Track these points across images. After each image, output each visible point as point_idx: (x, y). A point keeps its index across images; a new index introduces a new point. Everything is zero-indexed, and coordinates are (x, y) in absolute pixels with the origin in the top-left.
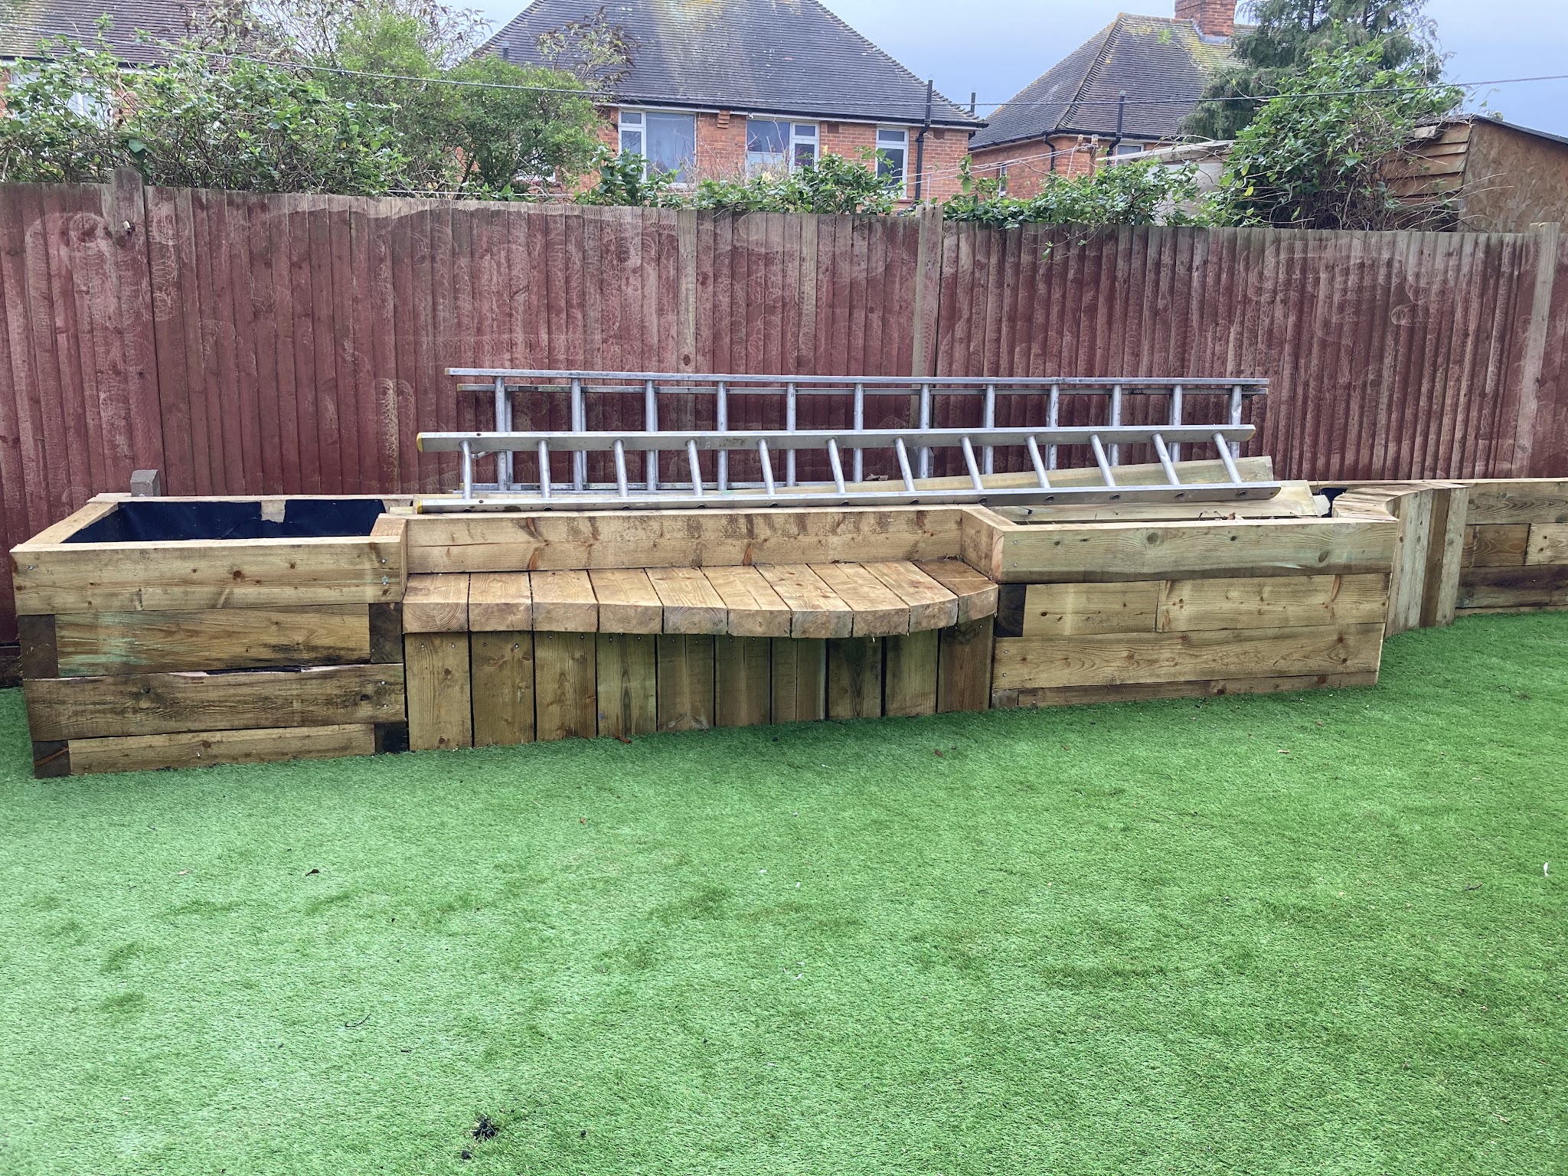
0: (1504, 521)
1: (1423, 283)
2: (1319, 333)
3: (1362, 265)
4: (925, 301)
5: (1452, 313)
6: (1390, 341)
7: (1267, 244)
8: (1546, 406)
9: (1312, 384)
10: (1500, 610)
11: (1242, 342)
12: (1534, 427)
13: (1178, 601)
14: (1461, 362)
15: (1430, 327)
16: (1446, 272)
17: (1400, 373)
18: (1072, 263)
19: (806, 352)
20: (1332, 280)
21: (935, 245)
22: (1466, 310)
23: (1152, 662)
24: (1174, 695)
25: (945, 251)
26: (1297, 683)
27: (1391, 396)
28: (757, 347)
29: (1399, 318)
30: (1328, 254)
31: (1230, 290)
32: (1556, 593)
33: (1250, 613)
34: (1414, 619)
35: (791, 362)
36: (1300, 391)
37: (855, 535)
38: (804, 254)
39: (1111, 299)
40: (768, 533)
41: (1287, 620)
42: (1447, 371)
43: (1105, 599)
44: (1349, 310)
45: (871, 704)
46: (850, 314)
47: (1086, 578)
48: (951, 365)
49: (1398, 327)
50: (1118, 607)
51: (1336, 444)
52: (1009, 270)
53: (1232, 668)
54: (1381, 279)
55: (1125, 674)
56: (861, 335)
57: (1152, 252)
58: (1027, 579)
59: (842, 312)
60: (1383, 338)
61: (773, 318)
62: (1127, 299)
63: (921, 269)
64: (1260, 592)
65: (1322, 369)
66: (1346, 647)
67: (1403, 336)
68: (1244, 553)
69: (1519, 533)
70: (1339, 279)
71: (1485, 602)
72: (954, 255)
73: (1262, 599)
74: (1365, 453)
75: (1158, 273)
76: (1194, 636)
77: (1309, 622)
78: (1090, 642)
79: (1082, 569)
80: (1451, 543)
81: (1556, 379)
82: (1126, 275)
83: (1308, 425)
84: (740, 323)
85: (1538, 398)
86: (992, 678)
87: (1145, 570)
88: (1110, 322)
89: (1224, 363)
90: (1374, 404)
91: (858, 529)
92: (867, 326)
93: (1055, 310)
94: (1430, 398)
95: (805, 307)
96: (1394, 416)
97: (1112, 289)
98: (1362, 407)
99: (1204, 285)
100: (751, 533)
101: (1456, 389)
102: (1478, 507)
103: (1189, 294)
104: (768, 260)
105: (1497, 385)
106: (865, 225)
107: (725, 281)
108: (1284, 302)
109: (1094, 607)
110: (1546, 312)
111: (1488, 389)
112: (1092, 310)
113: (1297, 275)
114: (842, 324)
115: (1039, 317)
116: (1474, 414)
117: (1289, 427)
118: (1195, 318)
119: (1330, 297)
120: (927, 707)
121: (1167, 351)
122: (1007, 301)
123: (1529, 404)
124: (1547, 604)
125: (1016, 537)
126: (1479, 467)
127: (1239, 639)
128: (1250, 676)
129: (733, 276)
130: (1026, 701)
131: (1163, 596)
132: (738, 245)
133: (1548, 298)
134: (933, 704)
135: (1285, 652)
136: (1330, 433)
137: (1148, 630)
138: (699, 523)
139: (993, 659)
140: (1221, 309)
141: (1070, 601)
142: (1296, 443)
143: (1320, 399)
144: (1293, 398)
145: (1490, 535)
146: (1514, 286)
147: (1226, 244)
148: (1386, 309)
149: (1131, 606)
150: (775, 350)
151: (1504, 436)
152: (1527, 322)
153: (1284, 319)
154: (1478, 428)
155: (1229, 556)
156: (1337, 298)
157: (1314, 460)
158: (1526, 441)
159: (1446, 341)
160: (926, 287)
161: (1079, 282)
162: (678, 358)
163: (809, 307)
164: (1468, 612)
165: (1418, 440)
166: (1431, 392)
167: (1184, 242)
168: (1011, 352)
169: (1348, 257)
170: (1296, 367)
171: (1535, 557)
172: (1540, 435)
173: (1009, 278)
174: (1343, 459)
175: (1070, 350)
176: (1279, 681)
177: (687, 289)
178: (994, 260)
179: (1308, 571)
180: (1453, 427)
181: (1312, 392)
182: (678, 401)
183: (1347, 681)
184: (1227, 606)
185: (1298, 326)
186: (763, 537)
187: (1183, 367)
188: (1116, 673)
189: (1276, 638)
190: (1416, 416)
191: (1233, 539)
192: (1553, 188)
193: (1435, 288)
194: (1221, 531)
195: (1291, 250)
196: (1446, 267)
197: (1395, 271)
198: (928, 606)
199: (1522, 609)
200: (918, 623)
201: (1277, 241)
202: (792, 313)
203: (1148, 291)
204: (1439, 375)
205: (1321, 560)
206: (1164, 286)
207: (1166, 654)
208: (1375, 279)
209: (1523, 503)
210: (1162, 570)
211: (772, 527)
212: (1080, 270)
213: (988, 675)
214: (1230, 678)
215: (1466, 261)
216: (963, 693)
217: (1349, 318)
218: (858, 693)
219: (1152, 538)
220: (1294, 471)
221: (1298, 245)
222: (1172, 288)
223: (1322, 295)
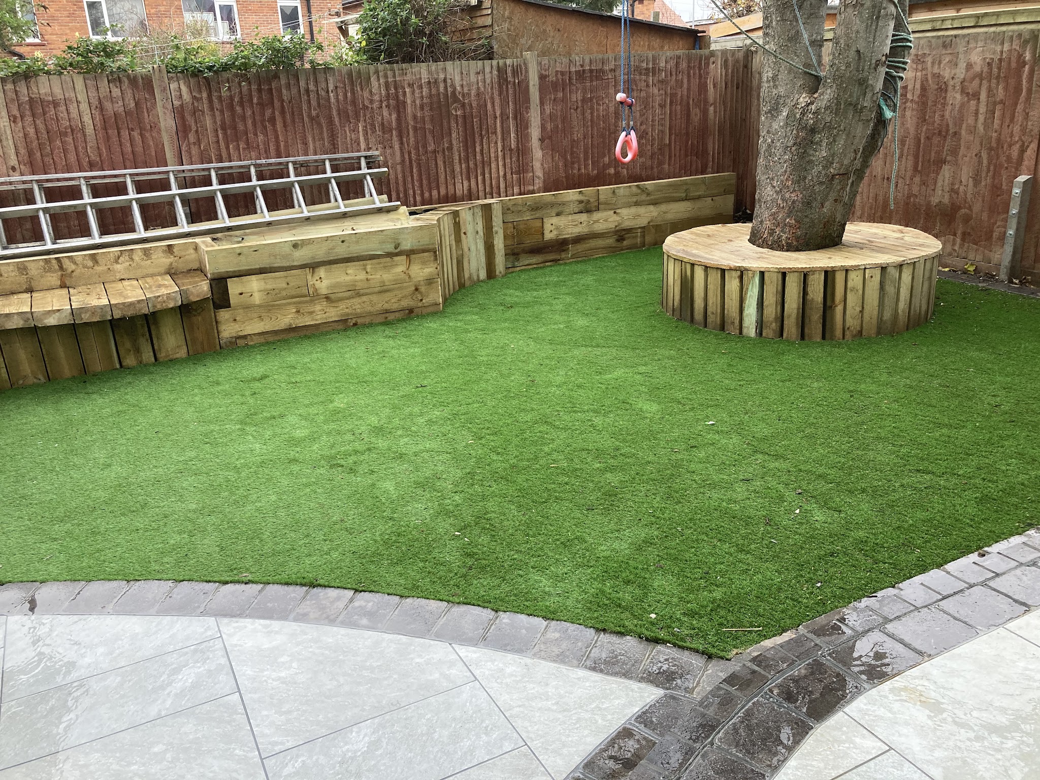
0: (528, 218)
1: (466, 90)
2: (411, 123)
3: (429, 82)
4: (167, 122)
5: (486, 106)
6: (453, 125)
7: (371, 75)
8: (547, 153)
9: (413, 152)
10: (535, 266)
11: (367, 131)
12: (542, 165)
13: (318, 278)
14: (495, 133)
15: (474, 115)
16: (478, 83)
17: (462, 141)
18: (254, 93)
19: (94, 157)
20: (413, 93)
21: (165, 89)
22: (493, 103)
23: (311, 313)
24: (327, 329)
25: (172, 92)
26: (397, 314)
27: (460, 155)
28: (60, 157)
29: (456, 111)
30: (409, 77)
31: (354, 102)
32: (563, 253)
33: (361, 280)
34: (483, 275)
35: (85, 164)
36: (406, 156)
37: (131, 263)
38: (79, 99)
39: (283, 112)
40: (73, 267)
41: (384, 282)
42: (488, 138)
43: (276, 282)
44: (426, 108)
45: (148, 356)
46: (119, 133)
47: (261, 271)
48: (191, 158)
49: (457, 115)
50: (285, 285)
51: (434, 185)
52: (215, 101)
53: (358, 311)
54: (442, 89)
55: (297, 321)
56: (129, 145)
57: (302, 84)
58: (225, 275)
59: (113, 132)
60: (449, 123)
61: (67, 139)
62: (293, 113)
63: (159, 104)
64: (365, 269)
65: (417, 143)
66: (421, 293)
67: (460, 120)
68: (351, 248)
69: (538, 224)
70: (417, 91)
71: (527, 262)
72: (178, 94)
73: (367, 273)
74: (451, 187)
75: (309, 96)
76: (332, 296)
77: (397, 282)
78: (273, 306)
79: (257, 267)
80: (497, 233)
81: (550, 138)
82: (289, 98)
83: (415, 175)
84: (45, 144)
85: (542, 149)
86: (218, 332)
87: (296, 263)
88: (285, 126)
89: (359, 144)
90: (451, 160)
91: (132, 259)
92: (131, 140)
93: (249, 122)
94: (482, 154)
95: (87, 131)
96: (463, 166)
97: (283, 107)
98: (444, 162)
99: (338, 100)
100: (61, 268)
101: (496, 148)
102: (513, 212)
103: (330, 106)
104: (56, 104)
105: (518, 144)
106: (116, 78)
107: (29, 119)
108: (388, 106)
109: (269, 287)
110: (538, 101)
111: (513, 147)
112: (273, 120)
113: (393, 91)
114: (115, 139)
115: (241, 127)
116: (508, 161)
117: (404, 177)
118: (336, 120)
119: (414, 101)
120: (182, 353)
121: (323, 140)
122: (218, 119)
123: (538, 154)
124: (559, 260)
125: (214, 253)
126: (516, 190)
127: (359, 295)
128: (370, 314)
129: (33, 115)
130: (241, 342)
131: (309, 277)
132: (33, 96)
133: (537, 94)
134: (186, 350)
135: (387, 299)
136: (429, 179)
137: (306, 296)
138: (24, 266)
139: (217, 322)
140: (351, 113)
141: (254, 285)
142: (410, 186)
143: (420, 160)
144: (403, 161)
145: (522, 227)
146: (517, 88)
147: (346, 76)
148: (448, 106)
149: (291, 284)
150: (72, 157)
151: (527, 172)
152: (528, 108)
153: (389, 116)
154: (512, 169)
155: (342, 251)
156: (418, 102)
157: (422, 194)
158: (539, 173)
159: (485, 122)
160: (165, 113)
161: (261, 104)
162: (7, 168)
163: (90, 130)
164: (518, 269)
165: (480, 178)
166: (482, 150)
167: (321, 77)
168: (228, 148)
169: (421, 78)
170: (402, 143)
171: (548, 236)
172: (547, 169)
173: (216, 104)
174: (439, 193)
175: (264, 144)
176: (387, 315)
177: (4, 126)
178: (205, 95)
179: (390, 255)
180: (498, 169)
181: (414, 156)
182: (13, 194)
183: (425, 311)
184: (348, 278)
185: (399, 119)
186: (70, 270)
187: (335, 148)
188: (291, 321)
189: (380, 292)
190: (476, 165)
191: (343, 242)
192: (545, 31)
193: (473, 92)
194: (334, 238)
195: (386, 76)
196: (478, 80)
197: (449, 85)
198: (159, 296)
199: (547, 264)
200: (154, 306)
201: (377, 72)
202: (79, 135)
203: (305, 107)
204: (484, 141)
205: (396, 248)
206: (314, 103)
207: (318, 307)
208: (438, 90)
209: (536, 207)
210: (305, 262)
211: (75, 263)
212: (260, 98)
213: (216, 331)
214: (359, 316)
215: (488, 76)
216: (202, 343)
217: (427, 113)
218: (137, 351)
219: (295, 245)
220: (412, 202)
221: (390, 73)
222: (319, 104)
223: (409, 101)
